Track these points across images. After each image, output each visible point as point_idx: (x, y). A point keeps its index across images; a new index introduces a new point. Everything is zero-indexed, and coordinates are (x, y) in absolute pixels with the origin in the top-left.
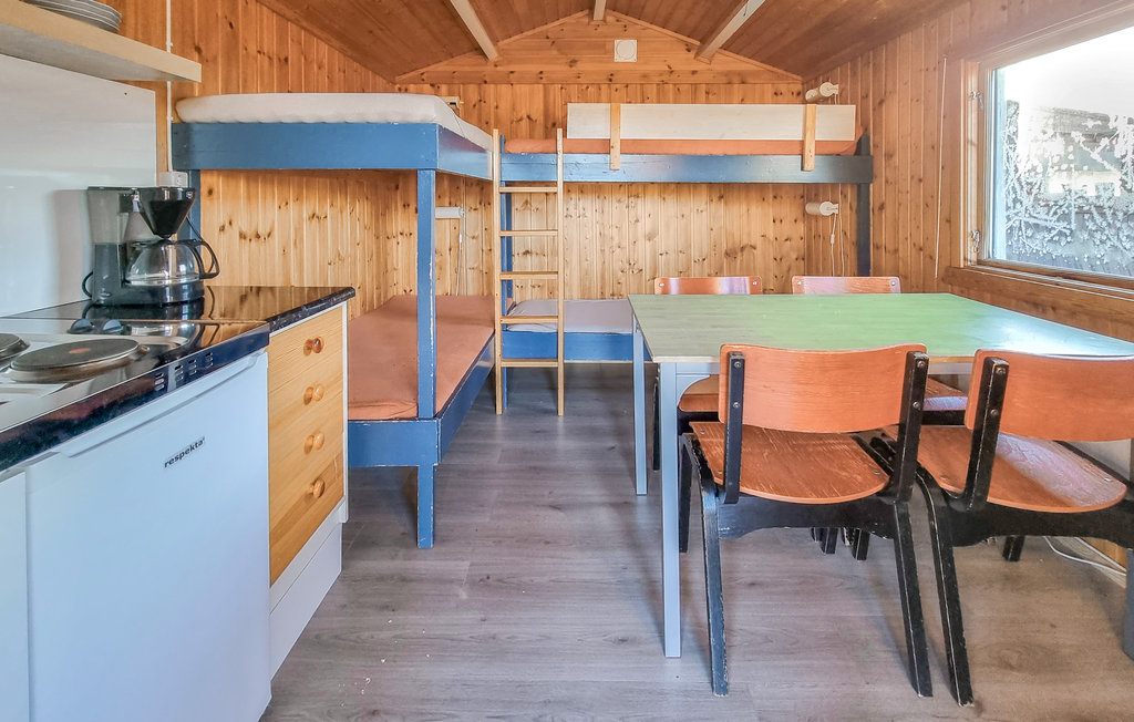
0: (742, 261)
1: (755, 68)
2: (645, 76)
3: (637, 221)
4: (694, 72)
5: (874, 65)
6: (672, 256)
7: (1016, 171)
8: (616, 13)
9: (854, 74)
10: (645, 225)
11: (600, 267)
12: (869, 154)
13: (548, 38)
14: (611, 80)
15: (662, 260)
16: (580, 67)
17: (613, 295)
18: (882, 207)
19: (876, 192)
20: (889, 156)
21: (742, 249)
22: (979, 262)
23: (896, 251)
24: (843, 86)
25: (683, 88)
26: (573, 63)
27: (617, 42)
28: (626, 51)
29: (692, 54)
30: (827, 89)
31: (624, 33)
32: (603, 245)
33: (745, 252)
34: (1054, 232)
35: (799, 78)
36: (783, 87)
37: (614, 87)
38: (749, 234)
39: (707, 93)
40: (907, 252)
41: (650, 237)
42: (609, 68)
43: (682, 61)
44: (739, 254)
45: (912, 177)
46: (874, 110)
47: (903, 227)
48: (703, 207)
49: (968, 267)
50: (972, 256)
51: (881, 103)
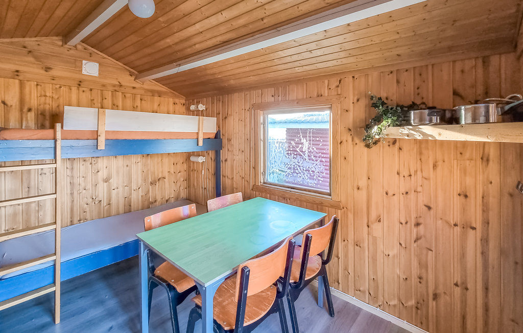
0: (159, 186)
1: (166, 90)
2: (104, 86)
3: (98, 172)
4: (134, 88)
5: (222, 102)
6: (121, 189)
7: (275, 151)
8: (84, 44)
9: (213, 103)
10: (103, 174)
11: (69, 205)
12: (220, 138)
13: (25, 47)
14: (79, 85)
15: (114, 193)
16: (53, 73)
17: (80, 220)
18: (226, 160)
19: (224, 154)
20: (229, 140)
21: (159, 180)
22: (264, 183)
23: (233, 178)
24: (207, 107)
25: (128, 95)
26: (48, 69)
27: (84, 62)
28: (90, 69)
29: (133, 78)
30: (201, 107)
31: (90, 57)
32: (72, 190)
33: (160, 181)
34: (287, 173)
35: (184, 97)
36: (177, 101)
37: (81, 89)
38: (162, 172)
39: (141, 100)
40: (237, 178)
41: (106, 180)
42: (78, 76)
43: (127, 80)
44: (157, 183)
45: (239, 150)
46: (222, 120)
47: (236, 169)
48: (139, 160)
49: (261, 185)
50: (262, 181)
51: (226, 118)
